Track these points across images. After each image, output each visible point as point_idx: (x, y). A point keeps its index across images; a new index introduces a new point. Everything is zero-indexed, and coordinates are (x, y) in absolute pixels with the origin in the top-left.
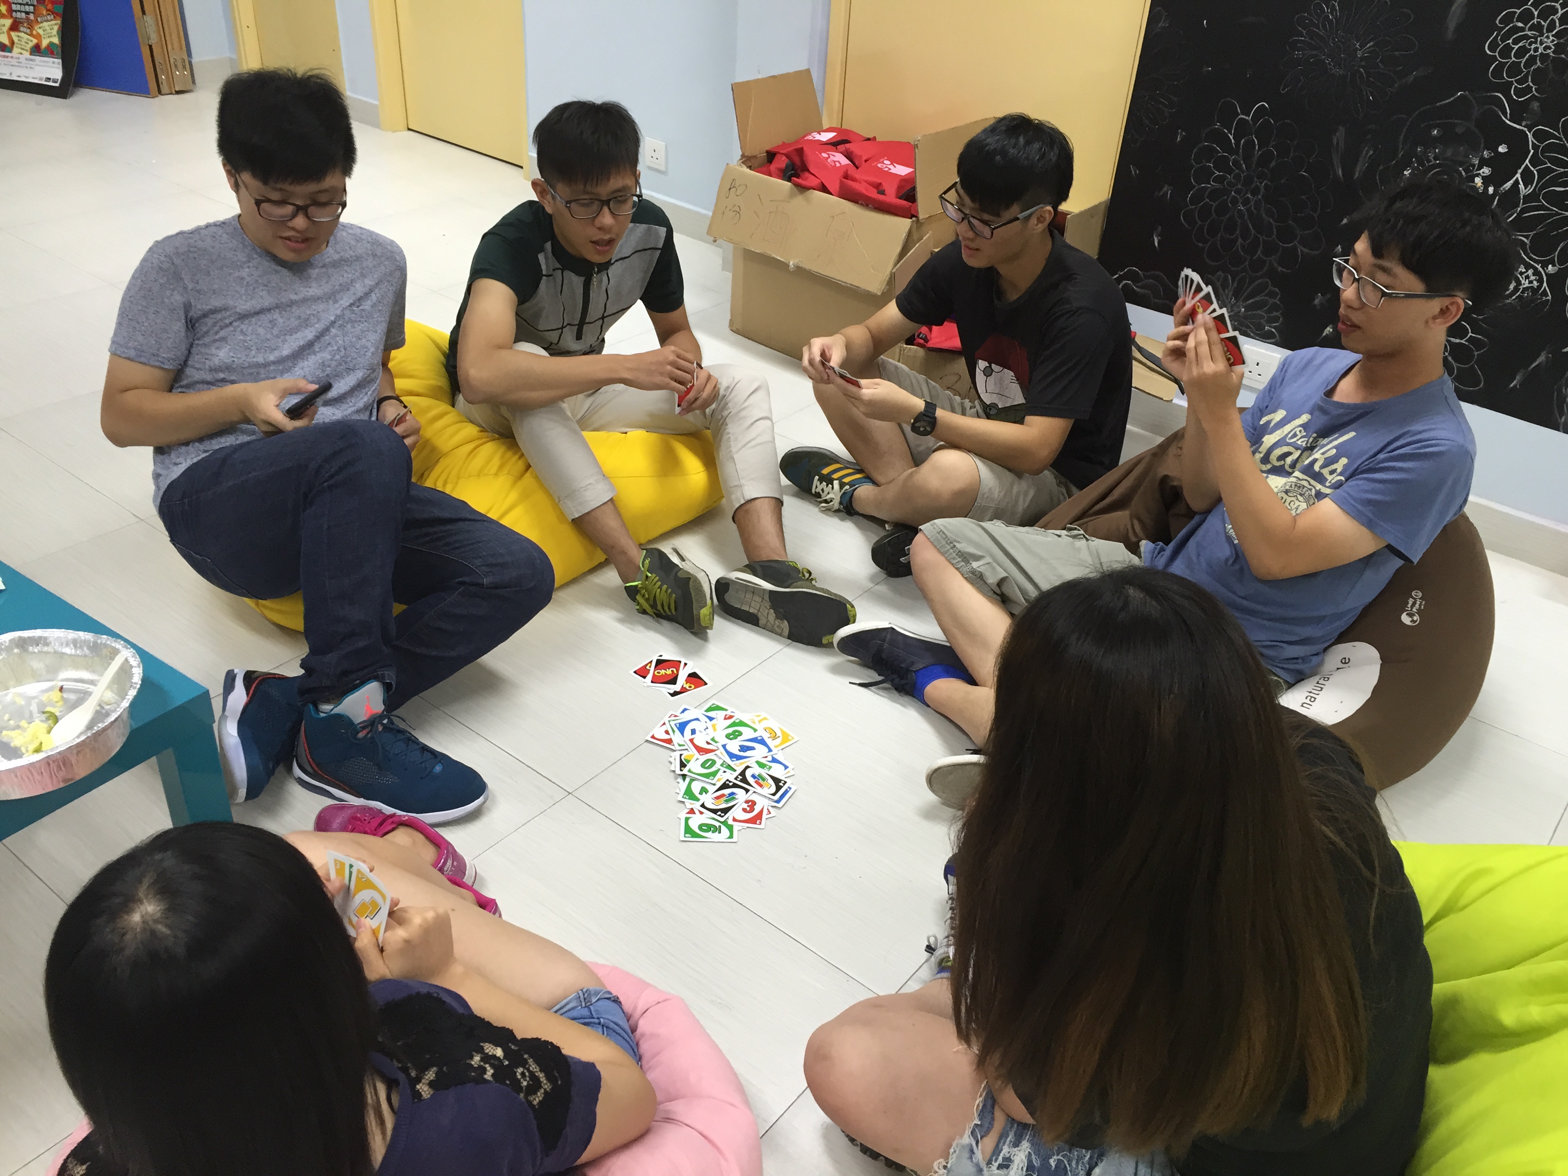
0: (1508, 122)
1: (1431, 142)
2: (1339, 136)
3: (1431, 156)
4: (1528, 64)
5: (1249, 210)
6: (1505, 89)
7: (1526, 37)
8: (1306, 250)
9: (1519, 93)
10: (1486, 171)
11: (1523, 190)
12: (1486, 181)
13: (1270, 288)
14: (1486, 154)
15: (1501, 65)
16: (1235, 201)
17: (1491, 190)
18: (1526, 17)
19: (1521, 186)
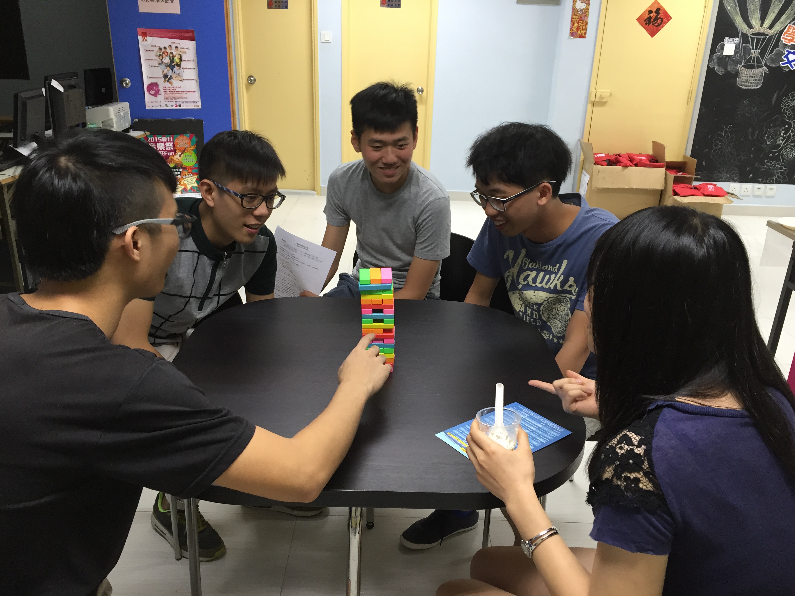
0: (787, 120)
1: (771, 127)
2: (750, 130)
3: (771, 130)
4: (790, 108)
5: (729, 151)
6: (786, 114)
7: (789, 102)
8: (744, 158)
9: (789, 114)
10: (783, 132)
11: (792, 134)
12: (784, 134)
13: (736, 169)
14: (783, 128)
15: (784, 109)
16: (725, 150)
17: (785, 136)
18: (789, 98)
19: (791, 133)
